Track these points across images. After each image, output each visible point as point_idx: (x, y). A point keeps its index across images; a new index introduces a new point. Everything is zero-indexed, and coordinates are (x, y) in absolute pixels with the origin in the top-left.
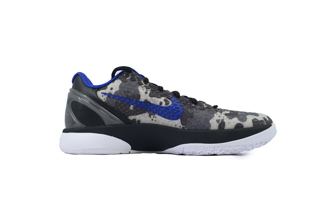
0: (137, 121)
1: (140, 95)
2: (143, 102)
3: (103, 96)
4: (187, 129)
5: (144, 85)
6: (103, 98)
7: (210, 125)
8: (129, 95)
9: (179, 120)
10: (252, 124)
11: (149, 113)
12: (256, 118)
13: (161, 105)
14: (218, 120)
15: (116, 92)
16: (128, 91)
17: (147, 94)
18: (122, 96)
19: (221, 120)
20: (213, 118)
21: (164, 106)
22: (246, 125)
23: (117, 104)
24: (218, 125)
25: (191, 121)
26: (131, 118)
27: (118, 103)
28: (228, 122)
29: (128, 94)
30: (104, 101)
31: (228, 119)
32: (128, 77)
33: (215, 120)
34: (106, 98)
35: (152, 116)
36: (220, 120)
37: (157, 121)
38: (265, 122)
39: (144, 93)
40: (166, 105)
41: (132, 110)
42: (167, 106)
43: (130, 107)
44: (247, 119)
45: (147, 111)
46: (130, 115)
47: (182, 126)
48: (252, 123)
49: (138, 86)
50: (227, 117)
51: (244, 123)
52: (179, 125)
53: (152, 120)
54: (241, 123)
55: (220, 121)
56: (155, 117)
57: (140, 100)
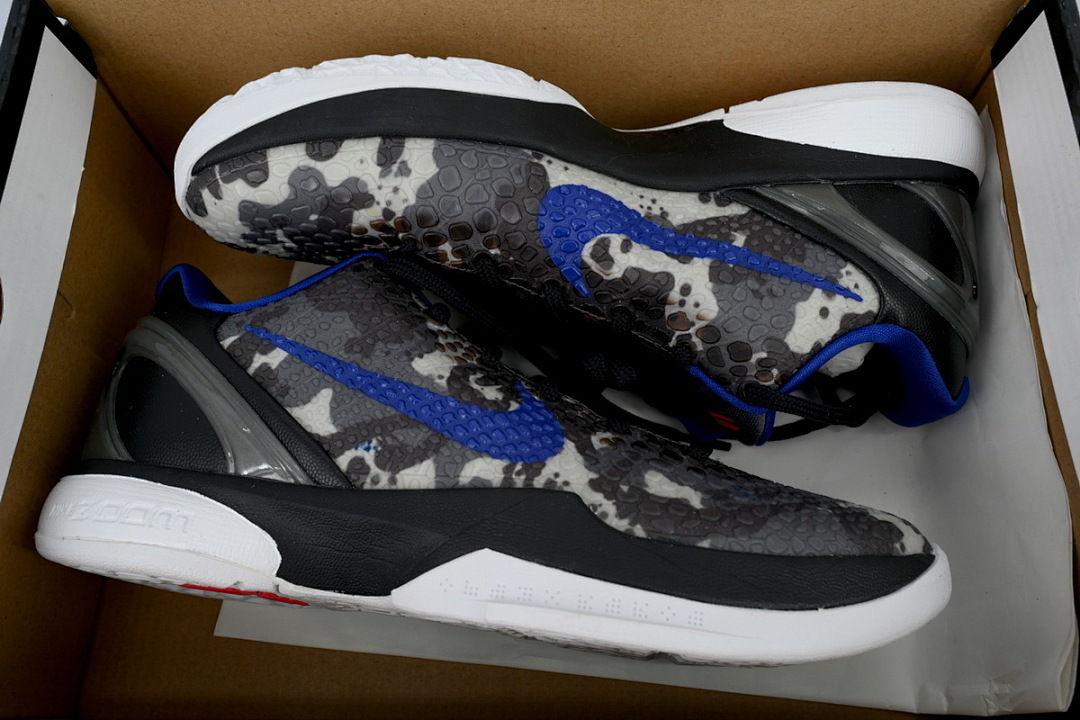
0: (712, 200)
1: (711, 280)
2: (698, 256)
3: (856, 286)
4: (525, 151)
5: (692, 331)
6: (852, 277)
7: (437, 155)
8: (752, 284)
9: (553, 184)
10: (269, 159)
11: (669, 222)
12: (252, 190)
13: (625, 241)
14: (402, 175)
15: (806, 296)
16: (759, 300)
17: (681, 284)
18: (782, 280)
19: (392, 174)
20: (423, 181)
21: (614, 235)
22: (295, 154)
23: (798, 252)
24: (405, 156)
25: (507, 175)
26: (735, 209)
27: (794, 256)
28: (365, 165)
29: (756, 286)
30: (850, 267)
31: (364, 178)
32: (760, 361)
33: (413, 174)
34: (841, 276)
35: (656, 211)
36: (396, 176)
37: (636, 196)
38: (218, 177)
39: (693, 291)
40: (605, 239)
41: (736, 231)
42: (603, 235)
43: (747, 242)
44: (286, 180)
45: (675, 230)
46: (741, 217)
47: (544, 163)
48: (270, 164)
49: (717, 318)
50: (365, 185)
51: (301, 164)
52: (552, 166)
53: (654, 201)
54: (312, 163)
55: (395, 168)
56: (645, 208)
57: (707, 261)
